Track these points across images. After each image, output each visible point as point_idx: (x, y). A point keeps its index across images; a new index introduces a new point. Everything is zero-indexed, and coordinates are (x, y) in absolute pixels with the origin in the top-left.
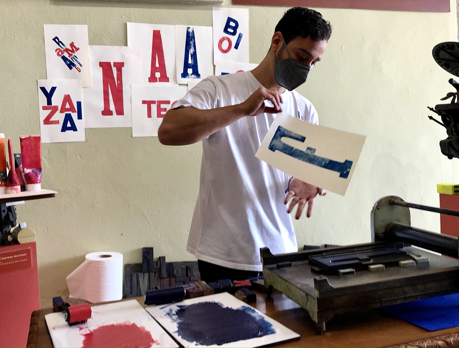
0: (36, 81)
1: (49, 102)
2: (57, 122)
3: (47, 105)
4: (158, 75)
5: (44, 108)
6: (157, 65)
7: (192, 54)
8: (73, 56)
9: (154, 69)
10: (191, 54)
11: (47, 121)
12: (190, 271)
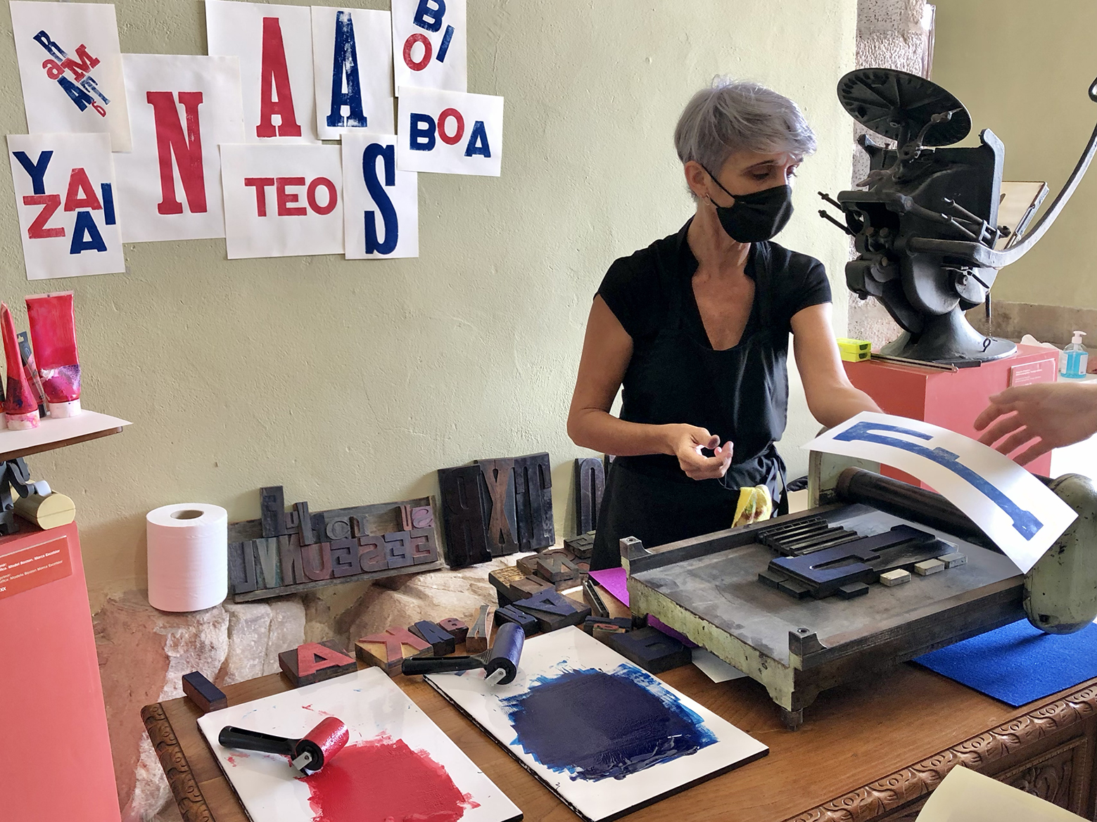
0: (2, 138)
1: (39, 187)
2: (60, 232)
3: (33, 195)
4: (277, 120)
5: (28, 201)
6: (275, 99)
7: (349, 72)
8: (85, 78)
9: (268, 108)
10: (347, 72)
11: (37, 230)
12: (358, 526)
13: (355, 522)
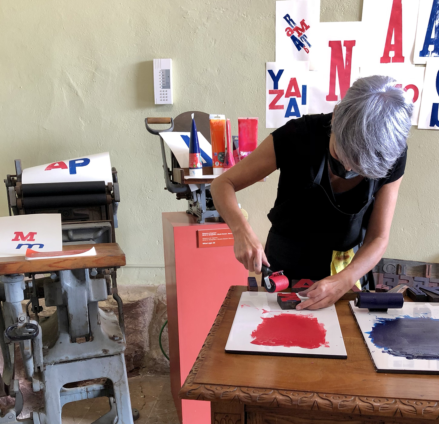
0: (264, 64)
1: (276, 86)
2: (281, 107)
3: (273, 89)
4: (392, 54)
5: (271, 92)
6: (393, 42)
8: (302, 36)
9: (388, 47)
10: (436, 26)
11: (273, 106)
12: (401, 269)
13: (400, 267)
